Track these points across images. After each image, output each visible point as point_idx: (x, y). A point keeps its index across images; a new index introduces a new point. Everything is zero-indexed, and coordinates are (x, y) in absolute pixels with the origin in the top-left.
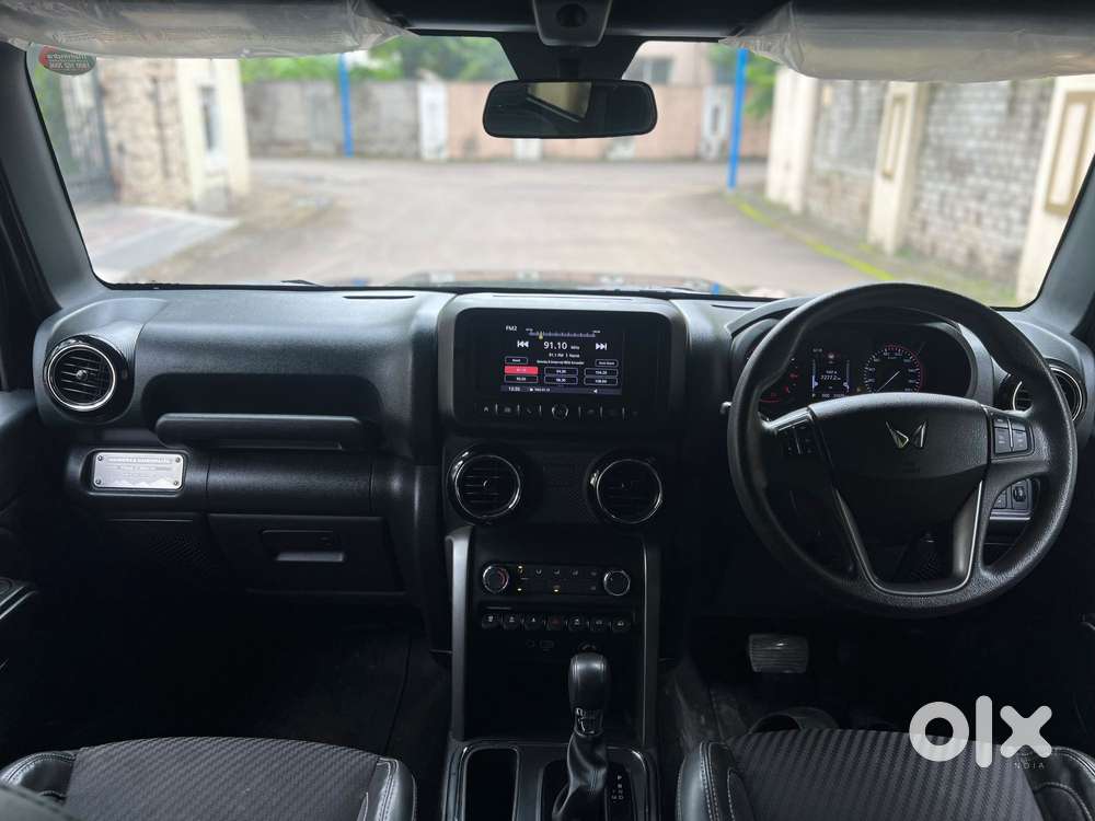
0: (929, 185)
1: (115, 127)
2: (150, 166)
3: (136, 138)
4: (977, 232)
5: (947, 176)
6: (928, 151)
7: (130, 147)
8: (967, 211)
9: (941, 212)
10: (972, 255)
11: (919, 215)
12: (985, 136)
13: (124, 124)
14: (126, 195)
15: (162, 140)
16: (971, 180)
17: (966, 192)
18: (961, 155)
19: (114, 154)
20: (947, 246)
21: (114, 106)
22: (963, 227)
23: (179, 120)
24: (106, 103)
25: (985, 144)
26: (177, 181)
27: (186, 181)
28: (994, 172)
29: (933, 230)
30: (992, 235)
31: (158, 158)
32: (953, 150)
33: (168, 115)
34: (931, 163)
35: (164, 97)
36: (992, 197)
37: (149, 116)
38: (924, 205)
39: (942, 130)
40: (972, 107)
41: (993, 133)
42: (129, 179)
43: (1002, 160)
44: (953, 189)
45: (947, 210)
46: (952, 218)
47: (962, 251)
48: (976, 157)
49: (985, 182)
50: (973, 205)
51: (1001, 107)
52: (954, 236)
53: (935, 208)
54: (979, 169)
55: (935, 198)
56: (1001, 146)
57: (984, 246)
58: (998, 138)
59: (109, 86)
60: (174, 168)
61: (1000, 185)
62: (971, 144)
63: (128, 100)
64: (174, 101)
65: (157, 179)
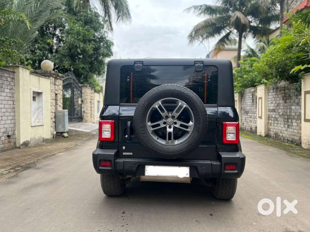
0: (243, 116)
1: (83, 108)
2: (89, 115)
3: (87, 110)
4: (251, 124)
5: (246, 114)
6: (242, 110)
7: (85, 111)
8: (249, 120)
9: (245, 121)
10: (251, 128)
11: (242, 122)
12: (250, 106)
13: (85, 107)
14: (84, 120)
15: (91, 110)
16: (249, 114)
17: (249, 117)
18: (247, 110)
19: (83, 113)
20: (247, 127)
21: (84, 104)
22: (249, 123)
23: (94, 107)
24: (83, 103)
25: (250, 108)
26: (92, 118)
27: (94, 119)
28: (252, 113)
29: (245, 125)
30: (253, 124)
31: (90, 114)
32: (246, 109)
33: (92, 106)
34: (243, 112)
35: (92, 103)
36: (252, 117)
37: (90, 106)
38: (243, 120)
39: (244, 106)
40: (247, 101)
41: (251, 106)
42: (85, 117)
43: (253, 110)
44: (247, 116)
45: (246, 121)
46: (247, 122)
47: (249, 128)
48: (249, 110)
49: (251, 114)
50: (250, 119)
51: (251, 101)
52: (248, 125)
53: (244, 120)
54: (250, 112)
55: (244, 118)
56: (252, 108)
57: (252, 126)
58: (252, 107)
59: (83, 100)
60: (92, 116)
61: (253, 115)
62: (248, 108)
63: (87, 103)
64: (94, 103)
65: (90, 118)
